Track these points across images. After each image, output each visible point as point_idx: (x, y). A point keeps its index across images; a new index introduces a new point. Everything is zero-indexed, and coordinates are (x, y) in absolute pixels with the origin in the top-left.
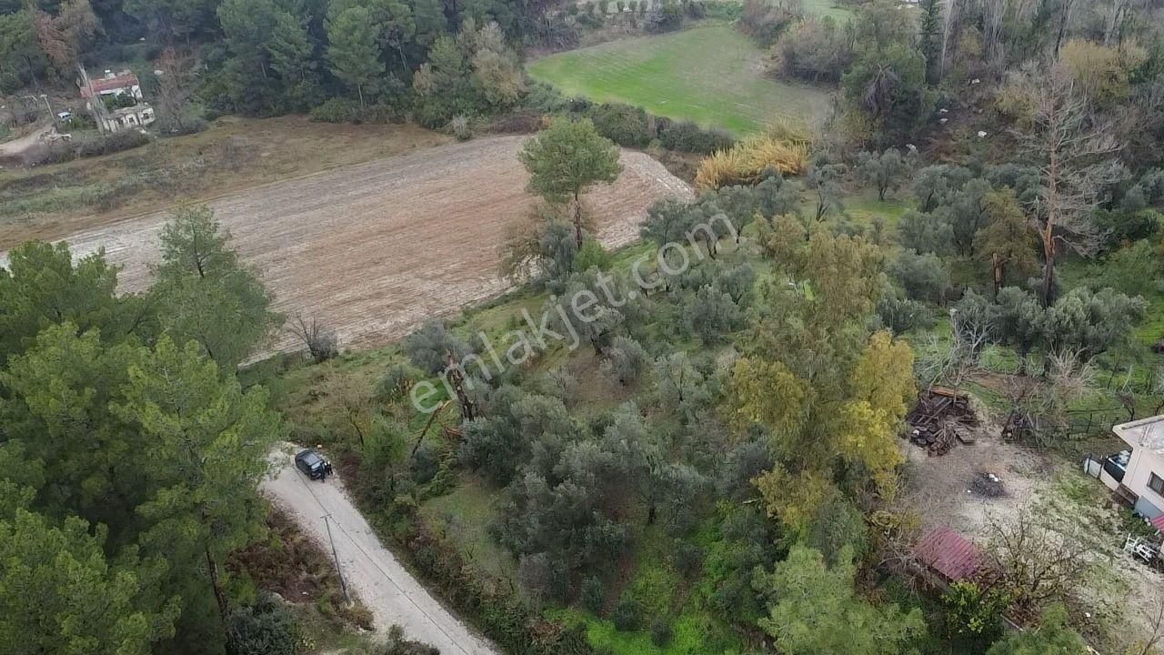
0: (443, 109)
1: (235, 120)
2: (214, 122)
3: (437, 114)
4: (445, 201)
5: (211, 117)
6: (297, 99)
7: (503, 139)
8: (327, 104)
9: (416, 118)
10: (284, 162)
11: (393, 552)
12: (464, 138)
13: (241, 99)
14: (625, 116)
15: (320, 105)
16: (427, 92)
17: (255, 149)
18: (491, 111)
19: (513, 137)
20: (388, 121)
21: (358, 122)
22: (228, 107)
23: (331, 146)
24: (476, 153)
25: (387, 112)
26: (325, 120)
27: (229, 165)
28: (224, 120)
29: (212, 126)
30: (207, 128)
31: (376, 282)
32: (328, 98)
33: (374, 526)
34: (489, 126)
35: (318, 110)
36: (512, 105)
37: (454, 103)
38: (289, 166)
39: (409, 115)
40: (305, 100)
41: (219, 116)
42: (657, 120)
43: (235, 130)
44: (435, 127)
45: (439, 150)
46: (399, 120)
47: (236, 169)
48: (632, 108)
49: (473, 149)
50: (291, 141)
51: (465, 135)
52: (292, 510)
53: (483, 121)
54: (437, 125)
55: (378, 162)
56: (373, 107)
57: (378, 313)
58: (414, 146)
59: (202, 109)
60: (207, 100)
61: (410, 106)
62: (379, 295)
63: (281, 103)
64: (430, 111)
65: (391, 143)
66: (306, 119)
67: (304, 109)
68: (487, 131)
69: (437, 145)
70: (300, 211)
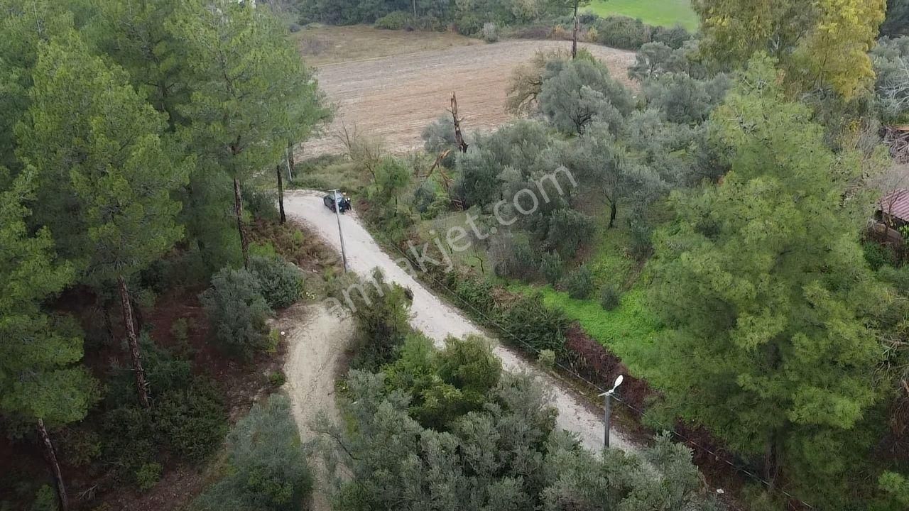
0: (477, 20)
1: (320, 26)
2: (304, 26)
3: (472, 23)
4: (470, 78)
5: (302, 23)
6: (367, 10)
7: (523, 42)
8: (389, 15)
9: (456, 28)
10: (352, 51)
11: (389, 254)
12: (492, 41)
13: (326, 10)
14: (625, 25)
15: (383, 16)
16: (466, 7)
17: (331, 44)
18: (515, 23)
19: (531, 42)
20: (434, 29)
21: (411, 30)
22: (316, 16)
23: (388, 43)
24: (499, 50)
25: (434, 22)
26: (386, 27)
27: (311, 51)
28: (312, 25)
29: (303, 29)
30: (299, 30)
31: (408, 123)
32: (390, 11)
33: (377, 239)
34: (513, 33)
35: (382, 19)
36: (532, 18)
37: (486, 15)
38: (355, 54)
39: (450, 25)
40: (372, 11)
41: (309, 23)
42: (651, 28)
43: (319, 31)
44: (469, 33)
45: (470, 48)
46: (441, 29)
47: (315, 54)
48: (632, 19)
49: (497, 48)
50: (357, 40)
51: (492, 37)
52: (315, 228)
53: (508, 30)
54: (470, 32)
55: (422, 53)
56: (423, 18)
57: (406, 142)
58: (451, 45)
59: (297, 17)
60: (302, 11)
61: (452, 18)
62: (409, 131)
63: (354, 15)
64: (466, 21)
65: (434, 43)
66: (371, 27)
67: (371, 20)
68: (509, 37)
69: (469, 45)
70: (357, 79)
